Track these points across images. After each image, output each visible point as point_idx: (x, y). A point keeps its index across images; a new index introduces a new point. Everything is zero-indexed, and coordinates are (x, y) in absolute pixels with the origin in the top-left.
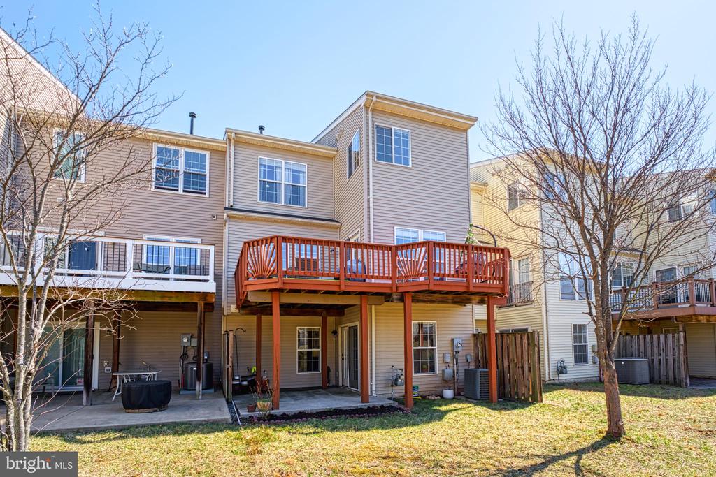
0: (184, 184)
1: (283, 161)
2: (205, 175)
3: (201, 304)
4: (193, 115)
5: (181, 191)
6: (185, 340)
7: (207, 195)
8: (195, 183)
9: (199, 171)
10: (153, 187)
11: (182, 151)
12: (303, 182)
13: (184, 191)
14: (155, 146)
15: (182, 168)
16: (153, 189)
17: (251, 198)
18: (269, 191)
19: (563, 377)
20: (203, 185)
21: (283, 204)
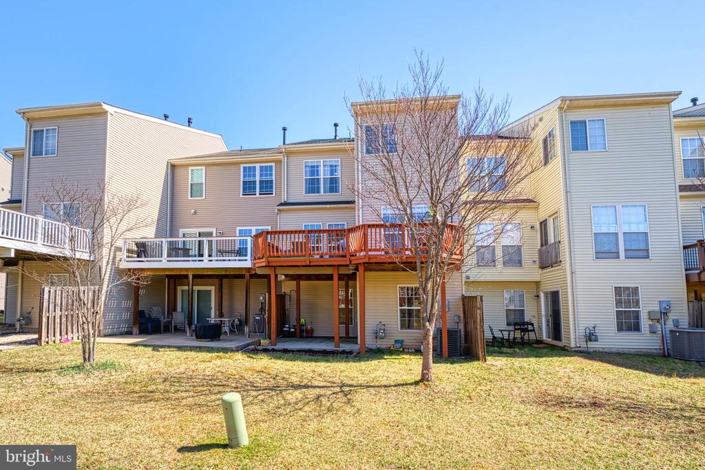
0: (260, 189)
1: (322, 161)
2: (272, 181)
3: (247, 274)
4: (284, 129)
5: (258, 195)
6: (262, 298)
7: (274, 195)
8: (267, 187)
9: (268, 178)
10: (241, 194)
11: (258, 166)
12: (338, 174)
13: (260, 194)
14: (242, 166)
15: (258, 178)
16: (241, 196)
17: (299, 192)
18: (313, 186)
19: (592, 345)
20: (272, 187)
21: (322, 193)
